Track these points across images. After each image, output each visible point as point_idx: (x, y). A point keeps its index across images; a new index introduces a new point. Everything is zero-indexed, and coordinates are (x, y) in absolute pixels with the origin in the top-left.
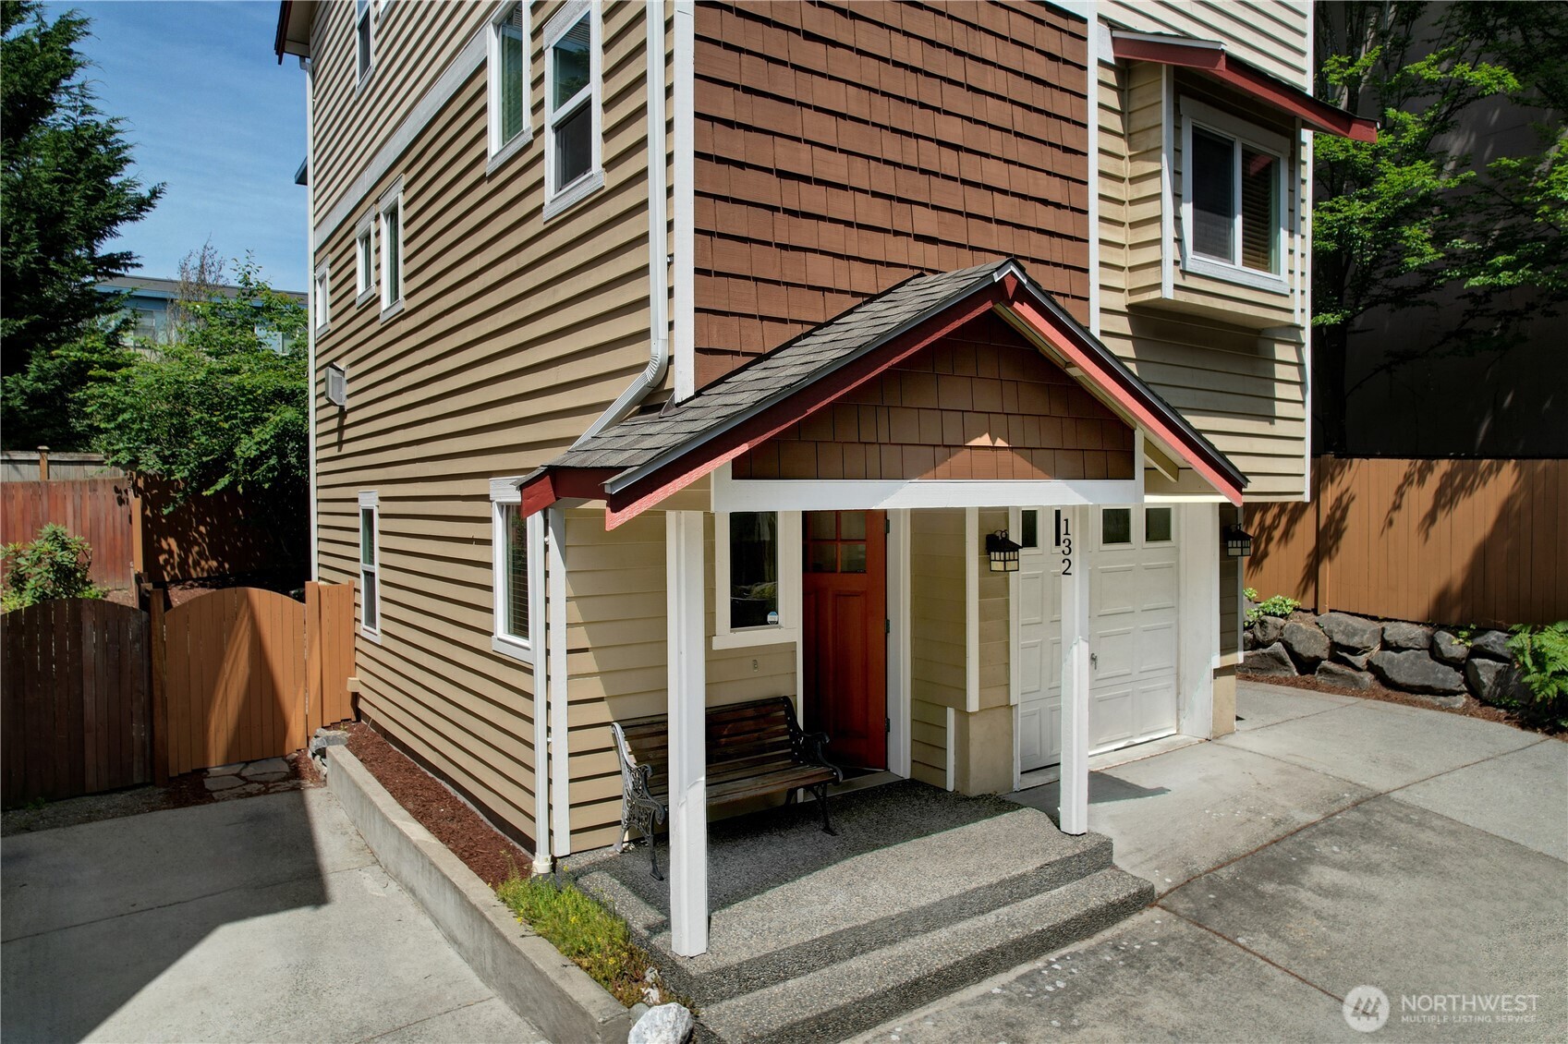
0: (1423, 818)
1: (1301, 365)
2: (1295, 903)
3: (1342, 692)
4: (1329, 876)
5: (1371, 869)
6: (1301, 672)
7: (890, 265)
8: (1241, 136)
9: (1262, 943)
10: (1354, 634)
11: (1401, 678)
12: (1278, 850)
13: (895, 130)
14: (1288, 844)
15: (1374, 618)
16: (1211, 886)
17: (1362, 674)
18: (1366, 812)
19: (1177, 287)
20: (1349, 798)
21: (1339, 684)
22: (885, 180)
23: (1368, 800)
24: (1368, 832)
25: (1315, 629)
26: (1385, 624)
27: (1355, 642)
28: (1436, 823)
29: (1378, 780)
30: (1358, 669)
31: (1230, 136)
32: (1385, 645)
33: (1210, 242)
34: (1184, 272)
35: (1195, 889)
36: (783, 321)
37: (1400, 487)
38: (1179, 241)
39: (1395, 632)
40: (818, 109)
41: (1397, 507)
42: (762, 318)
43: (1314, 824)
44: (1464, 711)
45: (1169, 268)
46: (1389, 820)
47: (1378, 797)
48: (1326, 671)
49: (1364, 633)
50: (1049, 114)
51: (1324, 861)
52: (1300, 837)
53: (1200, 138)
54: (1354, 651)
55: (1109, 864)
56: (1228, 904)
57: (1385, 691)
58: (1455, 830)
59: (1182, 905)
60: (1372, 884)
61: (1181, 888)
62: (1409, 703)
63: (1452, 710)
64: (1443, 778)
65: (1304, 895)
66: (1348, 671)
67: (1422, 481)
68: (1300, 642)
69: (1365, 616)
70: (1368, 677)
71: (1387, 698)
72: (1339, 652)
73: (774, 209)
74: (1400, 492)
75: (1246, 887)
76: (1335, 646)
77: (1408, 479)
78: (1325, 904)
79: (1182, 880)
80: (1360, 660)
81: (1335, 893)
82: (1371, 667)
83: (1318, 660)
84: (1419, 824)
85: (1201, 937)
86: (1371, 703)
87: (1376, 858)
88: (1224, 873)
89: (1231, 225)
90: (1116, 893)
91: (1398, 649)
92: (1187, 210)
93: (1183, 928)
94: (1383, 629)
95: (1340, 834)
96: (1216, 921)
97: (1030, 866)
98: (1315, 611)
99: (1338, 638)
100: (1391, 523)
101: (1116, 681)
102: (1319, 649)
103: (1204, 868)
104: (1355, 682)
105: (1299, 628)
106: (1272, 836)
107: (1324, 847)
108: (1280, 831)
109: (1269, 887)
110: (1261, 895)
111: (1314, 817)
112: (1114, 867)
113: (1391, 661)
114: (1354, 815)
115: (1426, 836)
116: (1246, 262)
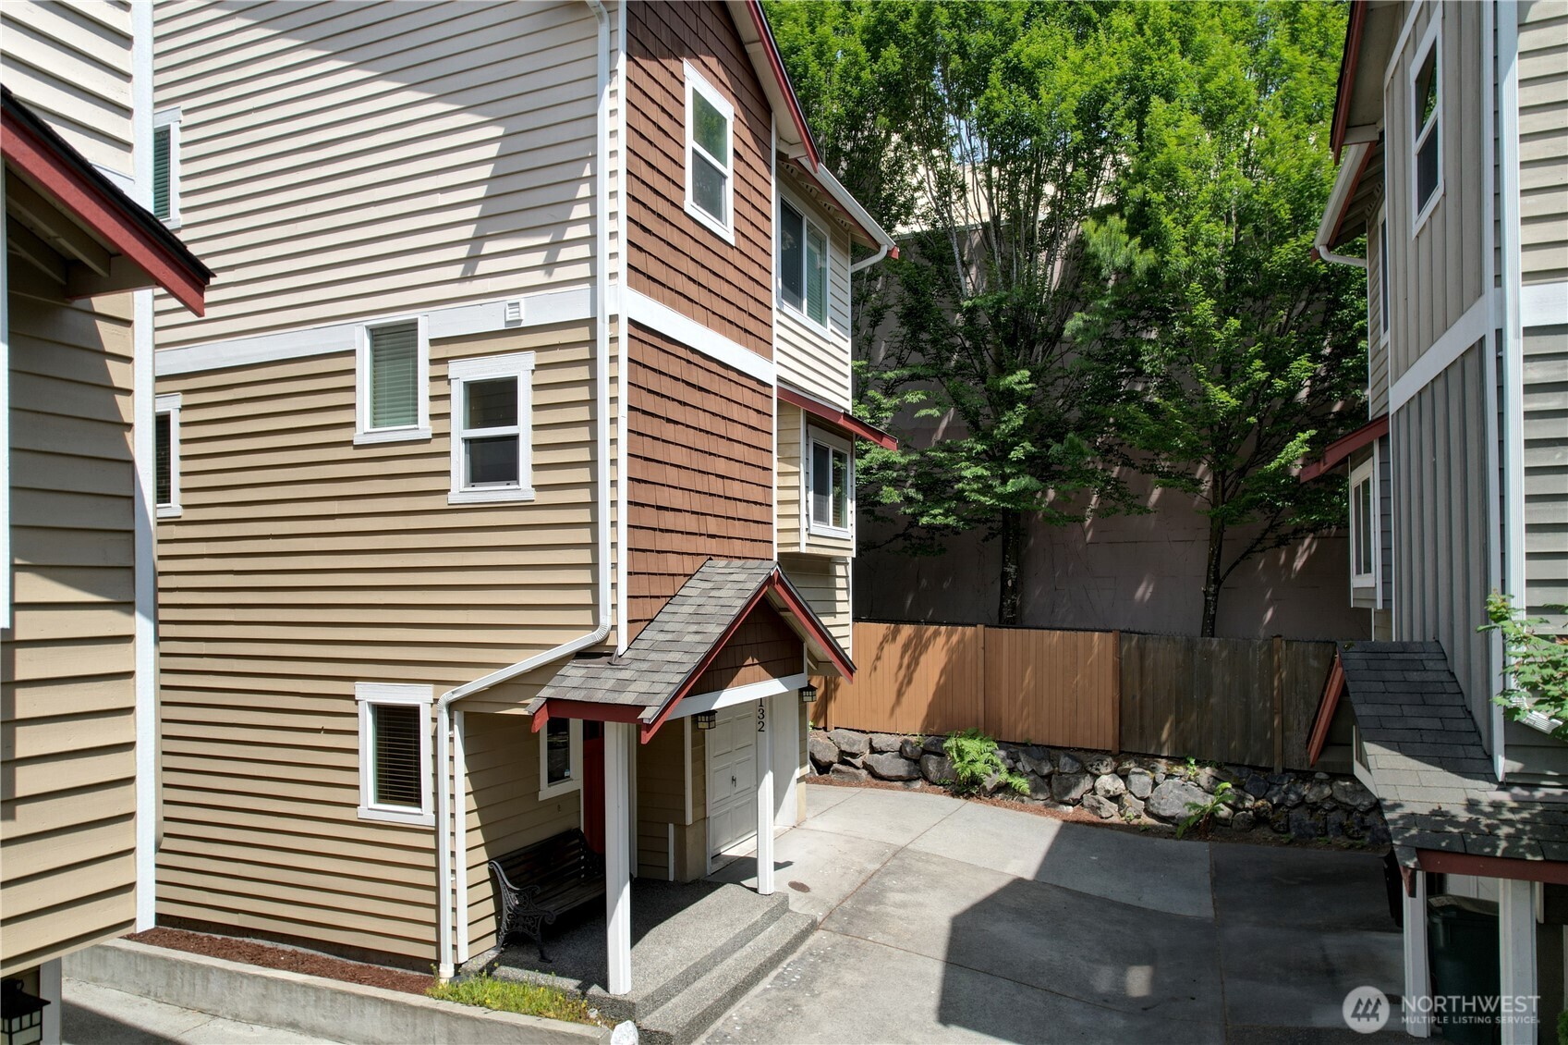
0: (927, 858)
1: (847, 577)
2: (888, 914)
3: (849, 785)
4: (898, 897)
5: (915, 890)
6: (820, 773)
7: (698, 554)
8: (833, 443)
9: (880, 937)
10: (854, 744)
11: (884, 772)
12: (868, 888)
13: (700, 471)
14: (870, 884)
15: (863, 732)
16: (844, 913)
17: (860, 771)
18: (901, 859)
19: (807, 544)
20: (889, 853)
21: (846, 780)
22: (698, 503)
23: (899, 852)
24: (906, 870)
25: (828, 741)
26: (870, 735)
27: (854, 750)
28: (935, 859)
29: (900, 840)
30: (858, 768)
31: (826, 445)
32: (873, 750)
33: (820, 516)
34: (809, 535)
35: (835, 916)
36: (658, 597)
37: (881, 643)
38: (807, 515)
39: (879, 741)
40: (672, 465)
41: (878, 658)
42: (651, 597)
43: (878, 870)
44: (921, 790)
45: (804, 534)
46: (913, 862)
47: (903, 849)
48: (838, 771)
49: (859, 743)
50: (757, 448)
51: (892, 889)
52: (875, 878)
53: (816, 447)
54: (854, 755)
55: (788, 910)
56: (855, 921)
57: (875, 781)
58: (945, 862)
59: (832, 926)
60: (919, 897)
61: (829, 916)
62: (890, 788)
63: (915, 790)
64: (927, 833)
65: (890, 909)
66: (852, 770)
67: (894, 639)
68: (819, 752)
69: (858, 731)
70: (864, 773)
71: (876, 786)
72: (845, 757)
73: (654, 529)
74: (881, 647)
75: (860, 911)
76: (842, 753)
77: (885, 639)
78: (901, 912)
79: (827, 913)
80: (858, 762)
81: (903, 905)
82: (866, 766)
83: (831, 764)
84: (927, 862)
85: (850, 941)
86: (868, 790)
87: (915, 883)
88: (847, 905)
89: (827, 500)
90: (802, 925)
91: (882, 752)
92: (811, 494)
93: (838, 938)
94: (871, 740)
95: (894, 873)
96: (854, 931)
97: (758, 916)
98: (825, 729)
99: (844, 747)
100: (875, 669)
101: (744, 793)
102: (830, 755)
103: (834, 904)
104: (857, 777)
105: (818, 742)
106: (861, 880)
107: (891, 882)
108: (863, 877)
109: (872, 908)
110: (869, 913)
111: (877, 866)
112: (791, 911)
113: (877, 761)
114: (895, 862)
115: (932, 868)
116: (835, 524)
